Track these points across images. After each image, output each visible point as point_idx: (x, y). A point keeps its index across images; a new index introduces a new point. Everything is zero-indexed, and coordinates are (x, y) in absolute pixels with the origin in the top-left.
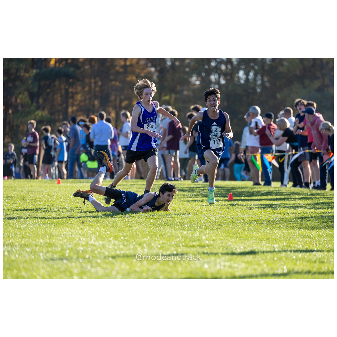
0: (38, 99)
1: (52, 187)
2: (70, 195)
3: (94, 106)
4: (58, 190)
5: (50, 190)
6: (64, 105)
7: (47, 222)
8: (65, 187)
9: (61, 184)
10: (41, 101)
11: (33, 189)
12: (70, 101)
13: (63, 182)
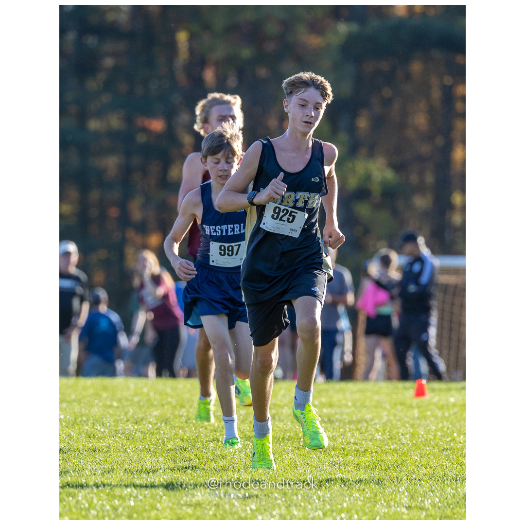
0: (355, 115)
1: (400, 408)
2: (455, 435)
4: (418, 418)
5: (392, 418)
6: (440, 141)
8: (441, 408)
9: (428, 396)
10: (363, 123)
11: (336, 413)
13: (433, 390)
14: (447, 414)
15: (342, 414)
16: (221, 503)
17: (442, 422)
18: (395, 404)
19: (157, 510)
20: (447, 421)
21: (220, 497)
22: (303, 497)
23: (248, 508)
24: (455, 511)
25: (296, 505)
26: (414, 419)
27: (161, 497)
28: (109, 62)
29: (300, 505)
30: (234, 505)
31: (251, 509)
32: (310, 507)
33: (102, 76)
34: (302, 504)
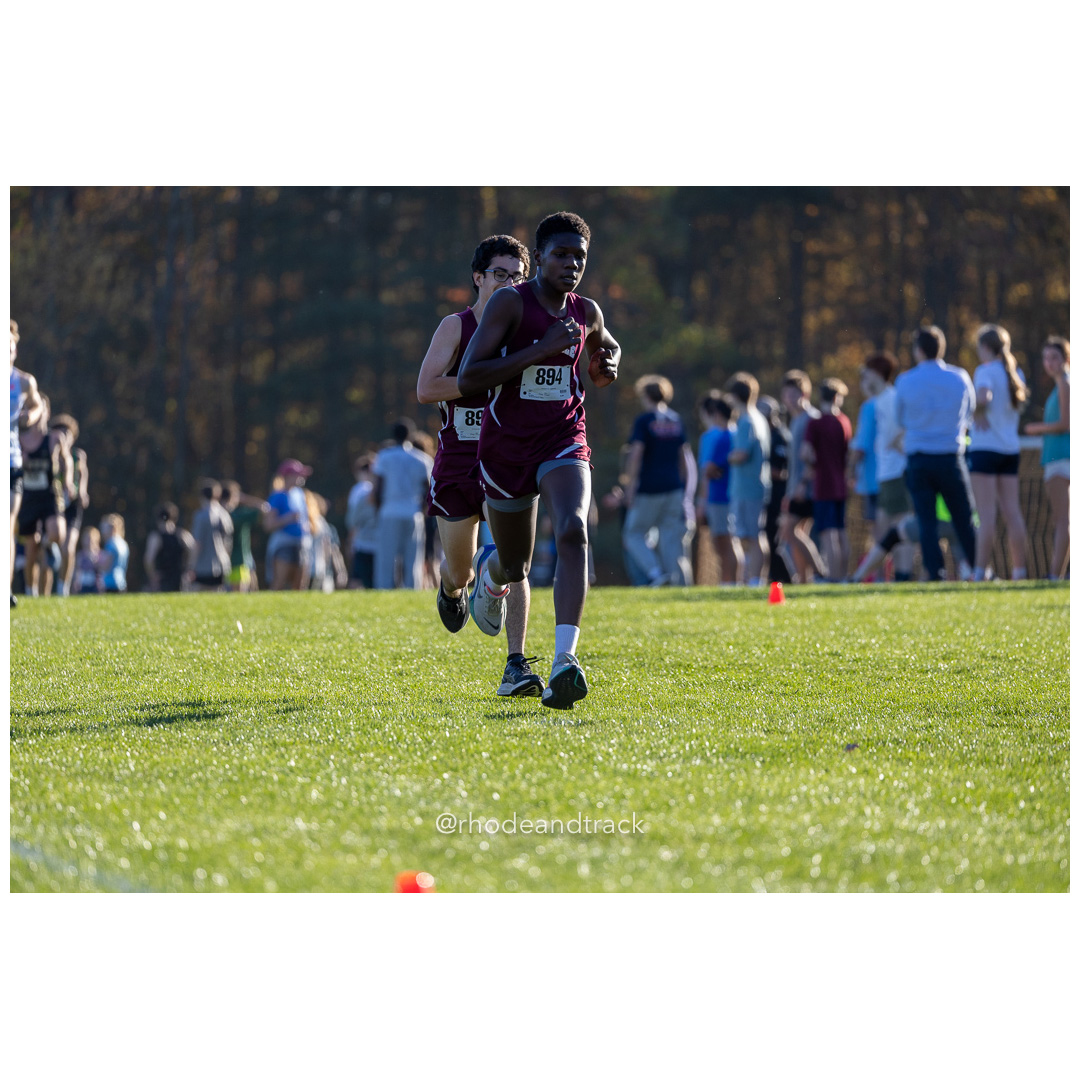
1: (753, 616)
2: (818, 645)
3: (900, 304)
4: (776, 628)
5: (744, 628)
6: (789, 305)
7: (737, 750)
8: (802, 615)
9: (784, 602)
10: (700, 288)
12: (811, 287)
13: (790, 596)
14: (807, 623)
15: (686, 625)
17: (802, 632)
18: (747, 613)
19: (477, 741)
20: (809, 630)
22: (645, 722)
23: (582, 737)
24: (821, 734)
25: (637, 732)
26: (769, 628)
27: (481, 726)
28: (405, 225)
29: (642, 732)
30: (565, 733)
31: (585, 738)
32: (653, 734)
33: (396, 241)
34: (645, 731)
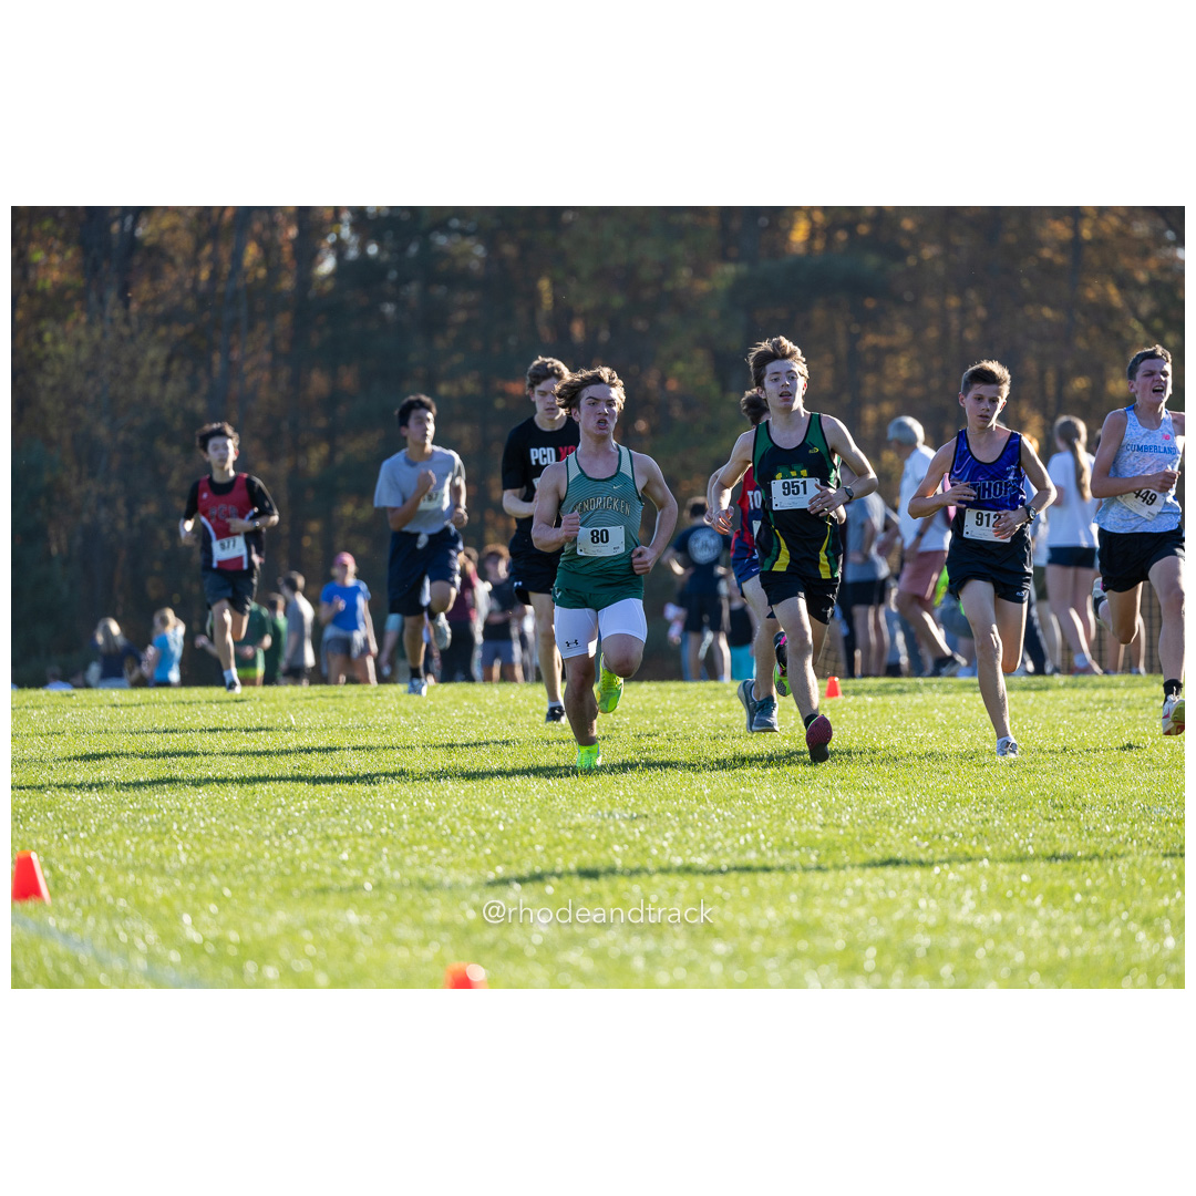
8: (858, 710)
12: (869, 380)
14: (864, 716)
16: (605, 825)
19: (531, 835)
21: (603, 819)
22: (700, 815)
23: (636, 831)
24: (877, 828)
25: (692, 826)
27: (535, 820)
28: (461, 316)
29: (697, 826)
30: (619, 827)
31: (640, 831)
32: (708, 827)
33: (452, 333)
34: (700, 824)
